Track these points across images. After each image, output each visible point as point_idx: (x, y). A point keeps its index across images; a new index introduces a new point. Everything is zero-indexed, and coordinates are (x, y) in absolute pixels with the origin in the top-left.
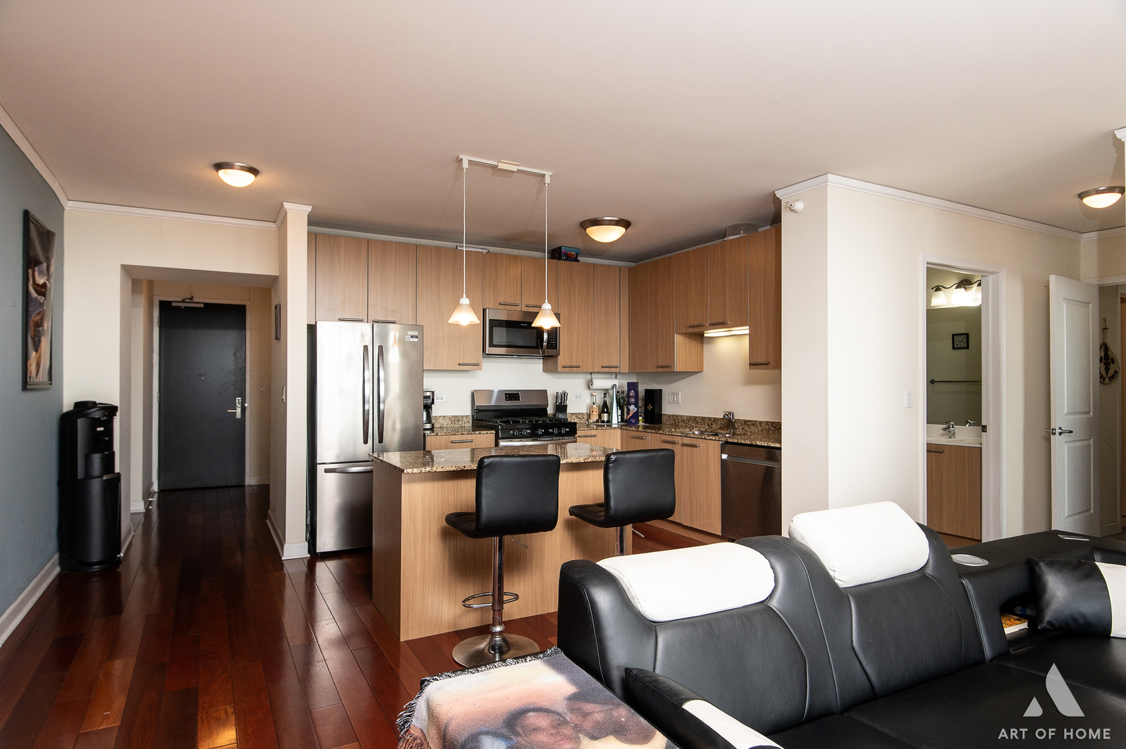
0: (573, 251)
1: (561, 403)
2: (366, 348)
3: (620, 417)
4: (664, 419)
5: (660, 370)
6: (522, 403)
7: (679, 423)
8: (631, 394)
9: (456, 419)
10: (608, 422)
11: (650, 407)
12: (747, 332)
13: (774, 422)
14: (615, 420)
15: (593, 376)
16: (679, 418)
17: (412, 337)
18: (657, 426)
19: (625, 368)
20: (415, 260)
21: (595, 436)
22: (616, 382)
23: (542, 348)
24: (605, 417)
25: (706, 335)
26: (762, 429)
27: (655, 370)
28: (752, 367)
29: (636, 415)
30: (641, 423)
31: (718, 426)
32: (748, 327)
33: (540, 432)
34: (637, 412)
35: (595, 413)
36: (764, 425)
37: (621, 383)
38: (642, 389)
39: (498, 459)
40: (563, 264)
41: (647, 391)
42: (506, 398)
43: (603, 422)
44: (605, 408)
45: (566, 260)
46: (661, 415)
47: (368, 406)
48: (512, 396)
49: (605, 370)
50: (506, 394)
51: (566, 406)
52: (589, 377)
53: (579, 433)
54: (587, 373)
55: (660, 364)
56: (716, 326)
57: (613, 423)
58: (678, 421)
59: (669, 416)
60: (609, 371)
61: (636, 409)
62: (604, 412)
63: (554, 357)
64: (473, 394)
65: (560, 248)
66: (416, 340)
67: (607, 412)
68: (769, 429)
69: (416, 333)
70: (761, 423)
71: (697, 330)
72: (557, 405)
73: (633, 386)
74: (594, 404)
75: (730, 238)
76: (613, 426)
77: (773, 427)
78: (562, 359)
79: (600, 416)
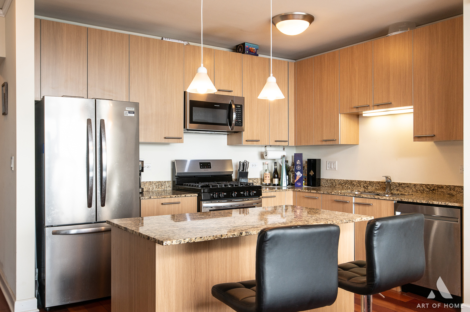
0: (254, 47)
1: (243, 170)
2: (89, 121)
3: (287, 181)
4: (322, 183)
5: (324, 143)
6: (213, 170)
7: (336, 185)
8: (298, 163)
9: (160, 184)
10: (278, 185)
11: (312, 173)
12: (412, 110)
13: (428, 185)
14: (285, 183)
15: (268, 149)
16: (336, 182)
17: (129, 112)
18: (317, 188)
19: (292, 143)
20: (128, 48)
21: (274, 197)
22: (284, 153)
23: (231, 125)
24: (276, 181)
25: (364, 115)
26: (417, 190)
27: (320, 143)
28: (416, 139)
29: (300, 180)
30: (304, 186)
31: (374, 188)
32: (412, 107)
33: (234, 194)
34: (302, 177)
35: (267, 178)
36: (418, 187)
37: (290, 154)
38: (305, 158)
39: (281, 232)
40: (246, 57)
41: (309, 160)
42: (201, 166)
43: (274, 185)
44: (276, 174)
45: (248, 53)
46: (320, 179)
47: (92, 174)
48: (205, 164)
49: (278, 144)
50: (200, 163)
51: (247, 173)
52: (263, 149)
53: (264, 194)
54: (262, 146)
55: (325, 138)
56: (380, 107)
57: (283, 186)
58: (333, 184)
59: (327, 180)
60: (280, 144)
61: (301, 175)
62: (275, 177)
63: (239, 133)
64: (173, 164)
65: (244, 44)
66: (133, 115)
67: (277, 178)
68: (424, 190)
69: (133, 109)
70: (415, 185)
71: (355, 111)
72: (240, 172)
73: (298, 156)
74: (266, 171)
75: (394, 34)
76: (284, 188)
77: (428, 188)
78: (246, 135)
79: (272, 180)
